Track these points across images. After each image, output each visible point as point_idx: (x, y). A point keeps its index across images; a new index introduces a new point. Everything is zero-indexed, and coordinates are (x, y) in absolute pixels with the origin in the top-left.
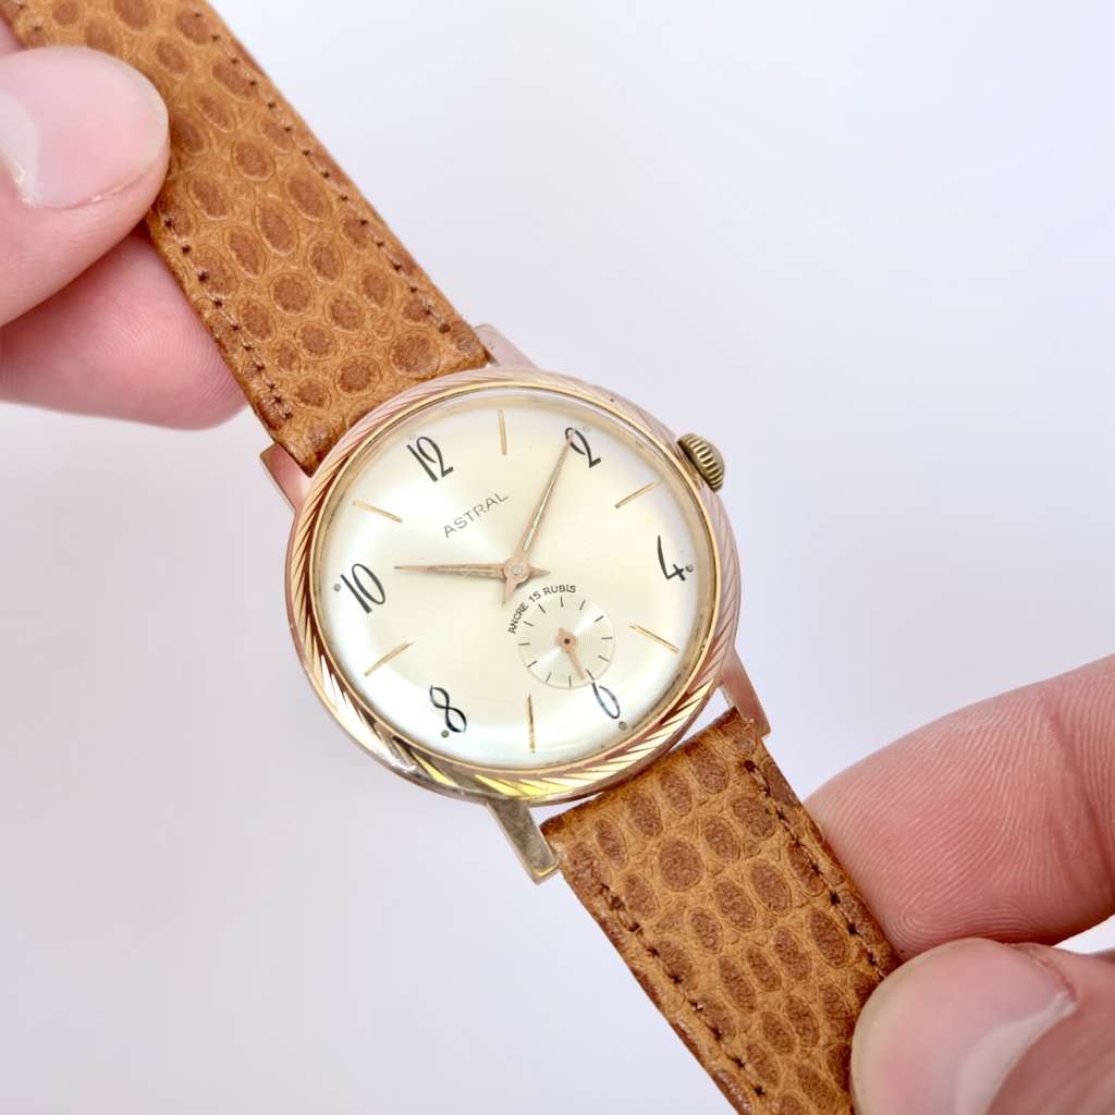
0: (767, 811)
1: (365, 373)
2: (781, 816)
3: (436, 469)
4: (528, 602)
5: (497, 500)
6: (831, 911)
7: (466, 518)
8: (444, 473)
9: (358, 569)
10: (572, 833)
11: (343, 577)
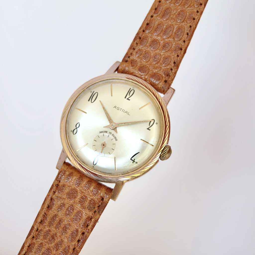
0: (94, 208)
1: (145, 71)
2: (95, 212)
3: (128, 97)
4: (108, 132)
5: (128, 113)
6: (80, 234)
7: (120, 109)
8: (128, 99)
9: (97, 94)
10: (67, 168)
11: (94, 92)
